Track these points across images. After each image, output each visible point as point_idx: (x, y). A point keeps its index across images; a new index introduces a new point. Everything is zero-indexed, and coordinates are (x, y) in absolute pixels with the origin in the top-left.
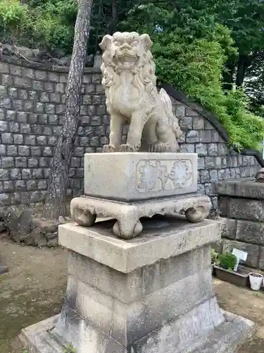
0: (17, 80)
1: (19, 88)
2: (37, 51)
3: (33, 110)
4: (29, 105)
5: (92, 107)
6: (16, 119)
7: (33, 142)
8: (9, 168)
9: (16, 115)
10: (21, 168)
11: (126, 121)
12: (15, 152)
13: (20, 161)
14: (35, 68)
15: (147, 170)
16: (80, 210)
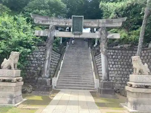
0: (124, 54)
1: (124, 56)
2: (130, 45)
3: (128, 62)
4: (127, 60)
5: (147, 60)
6: (123, 64)
7: (128, 71)
8: (121, 78)
9: (123, 63)
10: (124, 78)
11: (136, 69)
12: (123, 74)
13: (124, 76)
14: (129, 50)
15: (138, 78)
16: (128, 84)
